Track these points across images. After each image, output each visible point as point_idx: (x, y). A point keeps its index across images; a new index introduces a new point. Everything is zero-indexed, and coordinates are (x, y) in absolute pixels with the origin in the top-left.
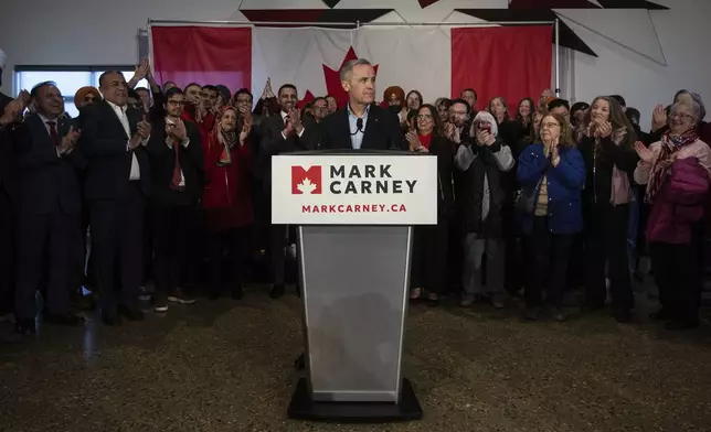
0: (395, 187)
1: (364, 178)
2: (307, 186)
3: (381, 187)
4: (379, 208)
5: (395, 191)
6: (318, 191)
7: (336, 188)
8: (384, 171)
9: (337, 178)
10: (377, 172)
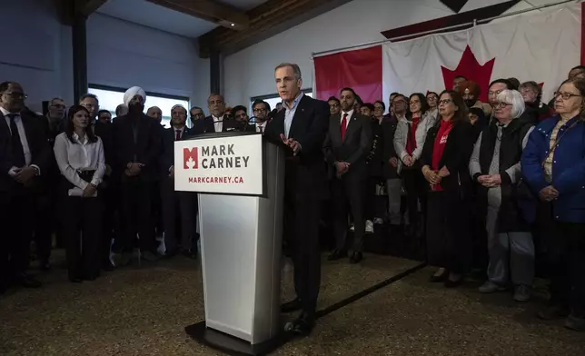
0: (237, 162)
1: (219, 156)
2: (191, 163)
3: (229, 163)
4: (227, 180)
5: (237, 166)
6: (196, 167)
7: (205, 164)
8: (230, 150)
9: (206, 156)
10: (226, 151)
